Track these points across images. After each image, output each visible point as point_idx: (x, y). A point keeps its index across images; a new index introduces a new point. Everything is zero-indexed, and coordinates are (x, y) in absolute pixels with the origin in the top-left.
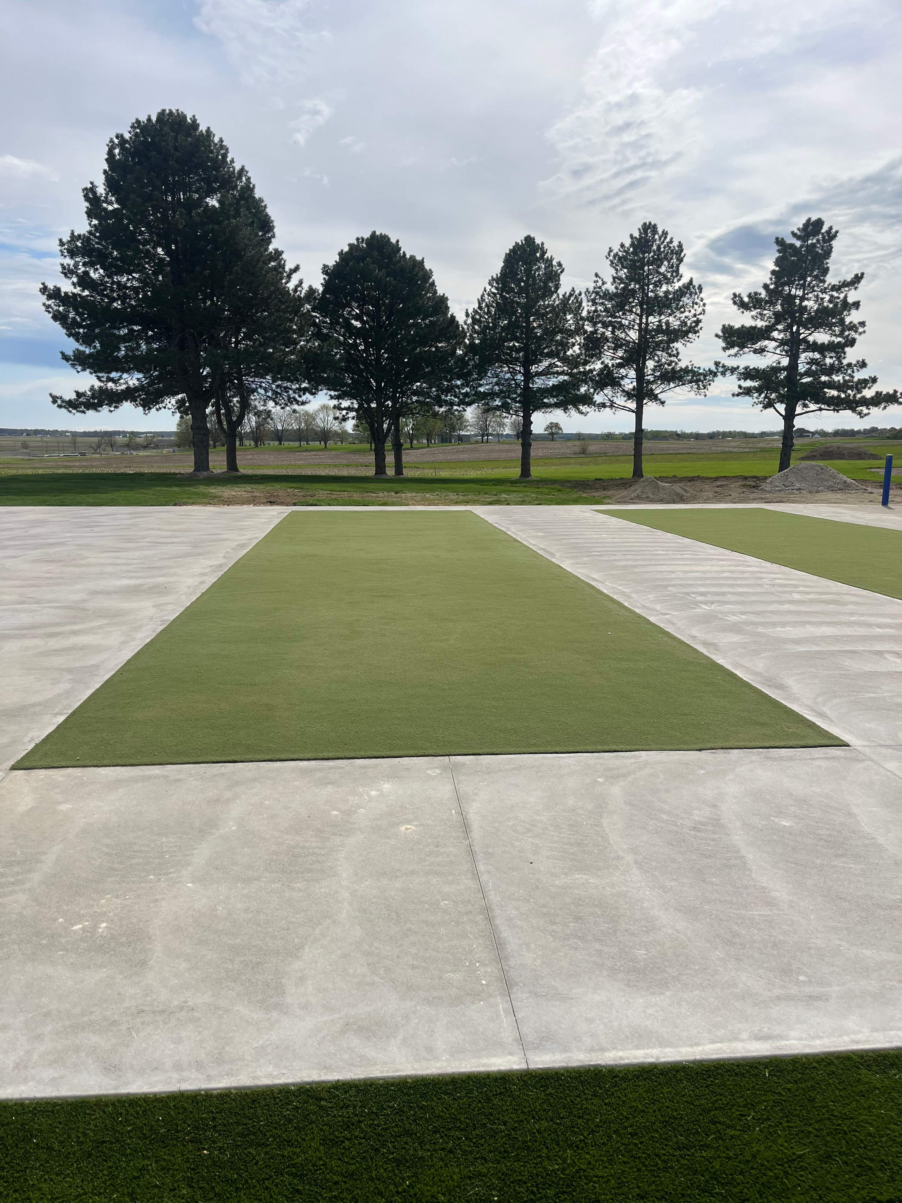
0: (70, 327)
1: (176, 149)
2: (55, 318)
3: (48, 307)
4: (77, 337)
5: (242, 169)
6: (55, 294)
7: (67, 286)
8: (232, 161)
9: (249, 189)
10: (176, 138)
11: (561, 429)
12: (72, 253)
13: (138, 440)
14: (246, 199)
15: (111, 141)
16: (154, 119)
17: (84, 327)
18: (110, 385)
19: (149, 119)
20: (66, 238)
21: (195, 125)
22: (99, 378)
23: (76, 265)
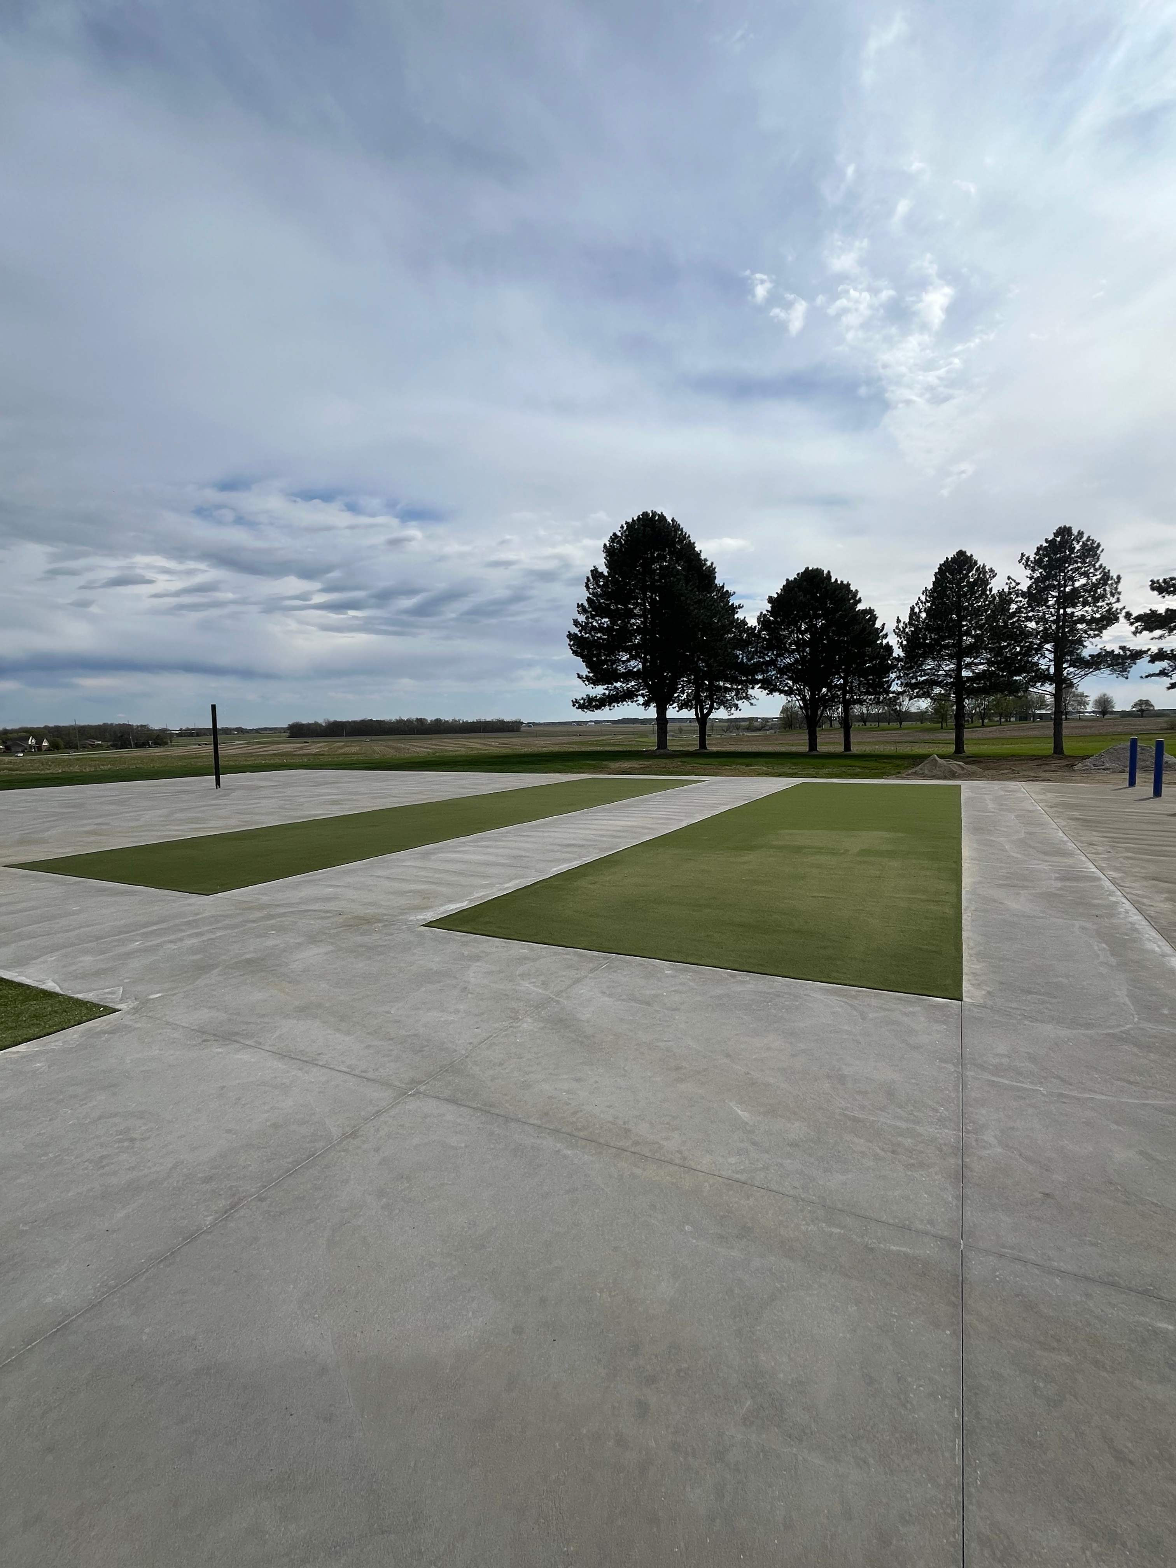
3: (571, 645)
11: (1152, 706)
13: (756, 724)
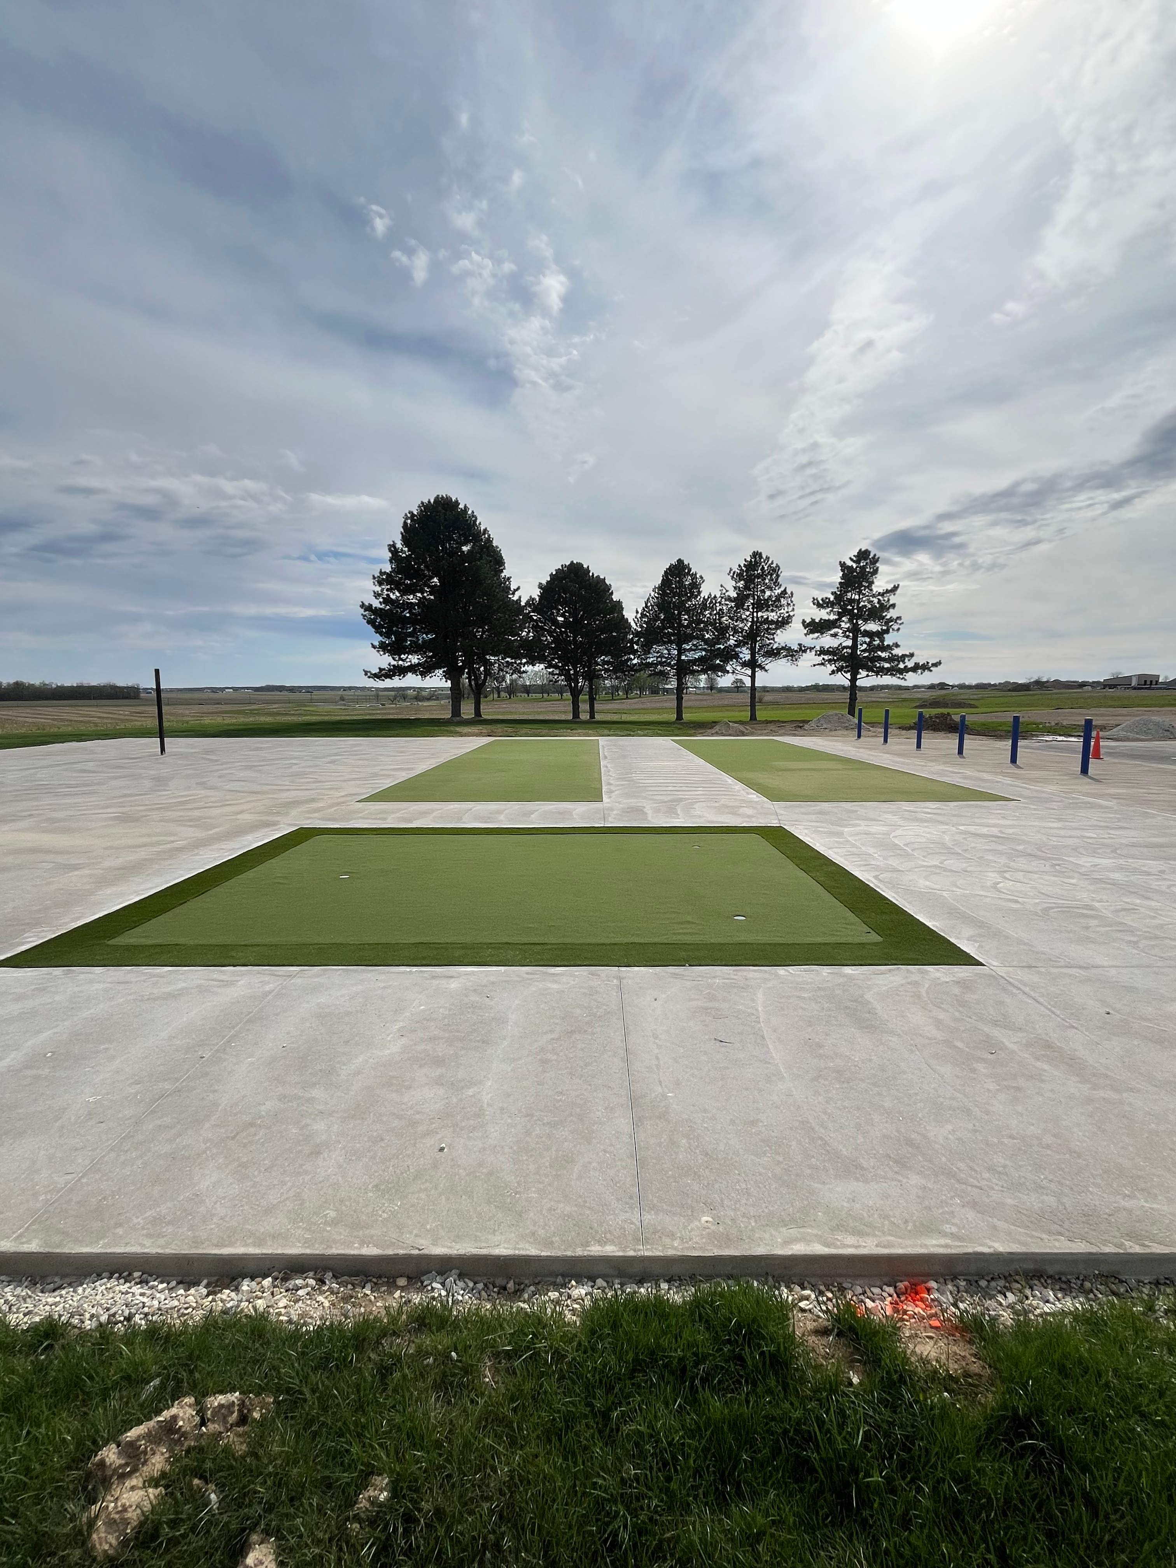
0: (378, 629)
1: (445, 520)
2: (368, 622)
3: (364, 616)
4: (381, 634)
5: (485, 530)
6: (369, 608)
7: (376, 603)
8: (480, 524)
9: (489, 541)
10: (445, 514)
12: (380, 583)
14: (488, 548)
15: (406, 515)
16: (432, 501)
17: (385, 628)
18: (401, 663)
19: (429, 502)
20: (377, 574)
21: (457, 503)
22: (394, 659)
23: (382, 590)
